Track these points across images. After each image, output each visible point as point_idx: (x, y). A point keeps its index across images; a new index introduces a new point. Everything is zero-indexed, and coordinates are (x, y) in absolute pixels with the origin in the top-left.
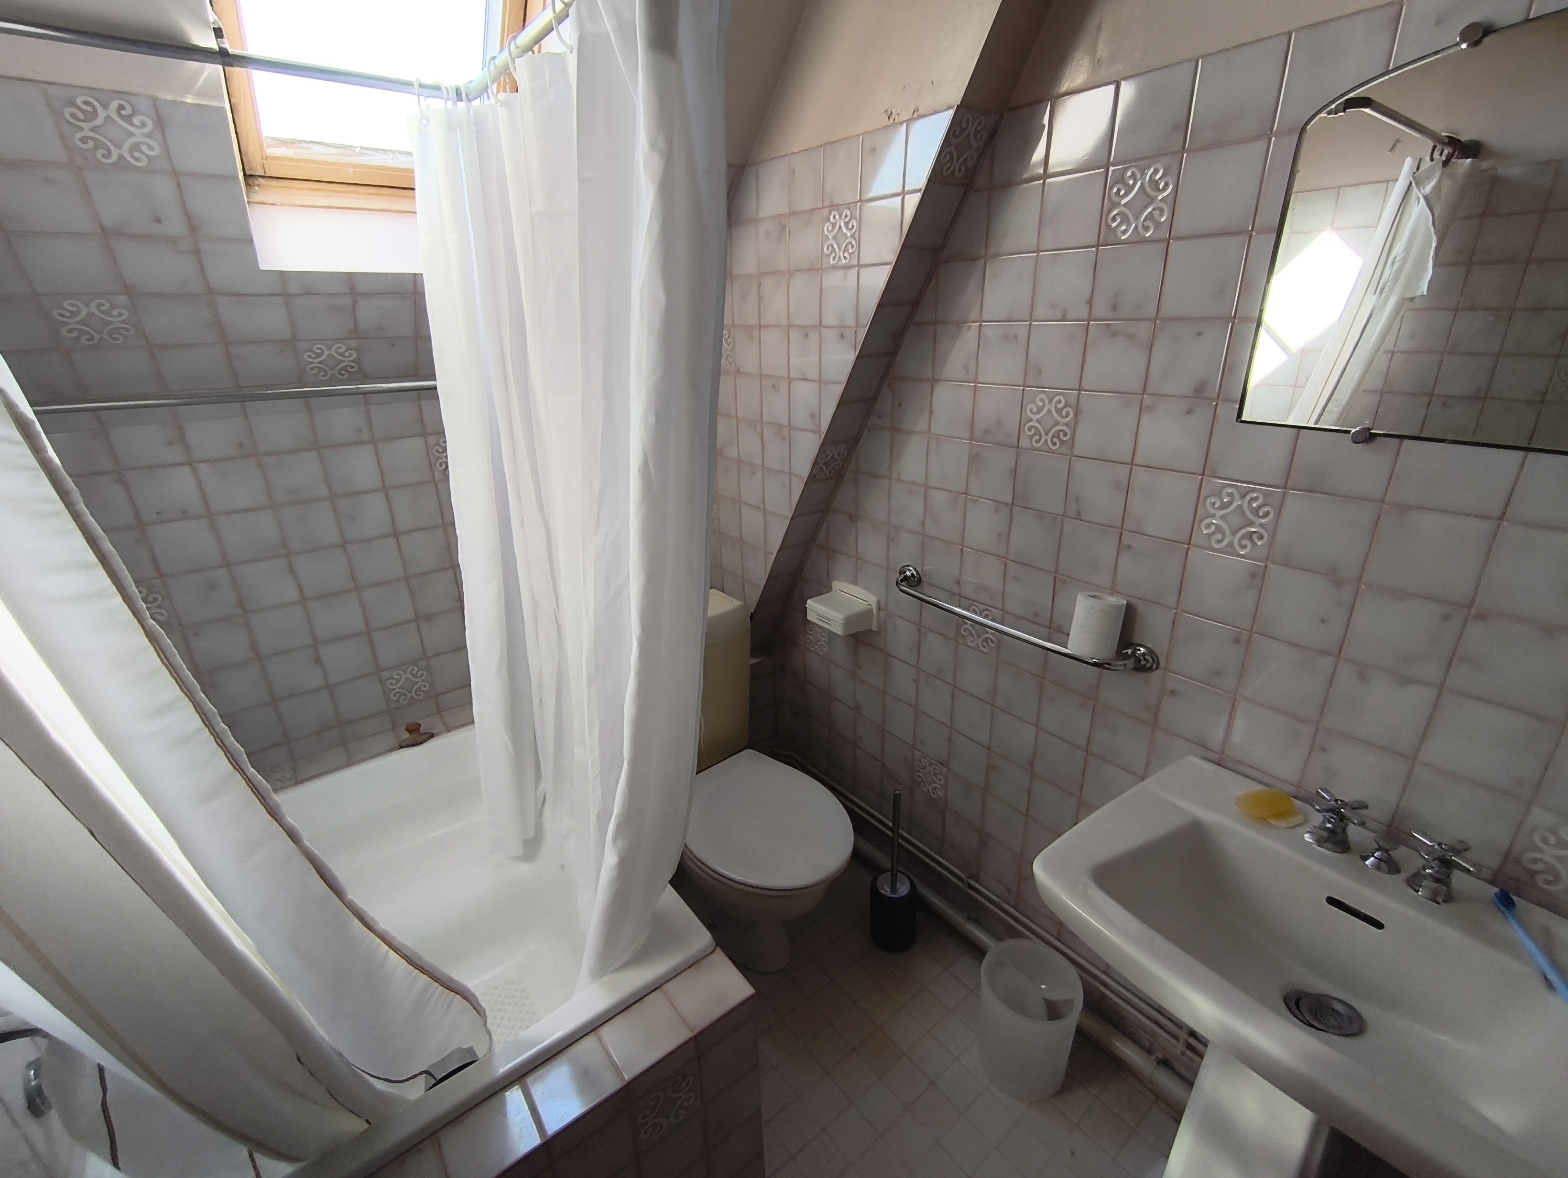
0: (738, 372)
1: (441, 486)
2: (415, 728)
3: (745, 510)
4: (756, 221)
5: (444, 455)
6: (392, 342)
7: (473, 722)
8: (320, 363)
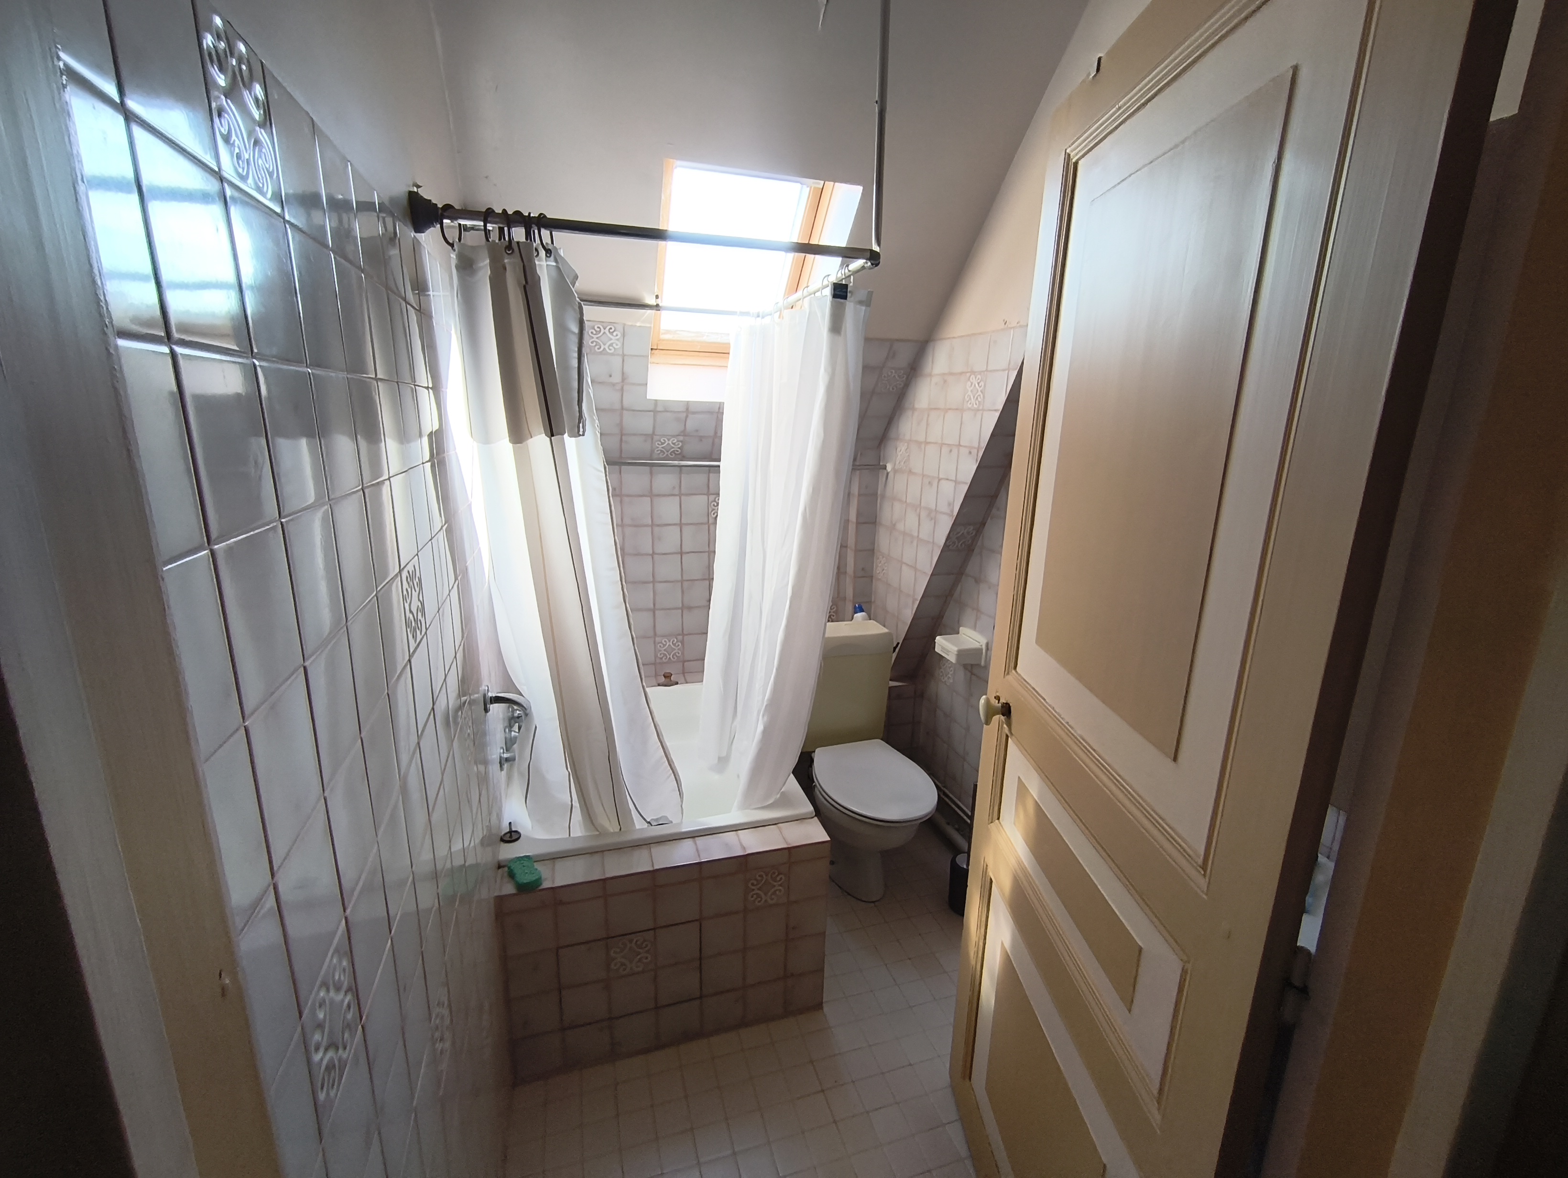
0: (910, 472)
1: (712, 527)
2: (668, 675)
3: (904, 567)
4: (930, 375)
5: (716, 508)
6: (701, 438)
7: (702, 681)
8: (662, 448)
